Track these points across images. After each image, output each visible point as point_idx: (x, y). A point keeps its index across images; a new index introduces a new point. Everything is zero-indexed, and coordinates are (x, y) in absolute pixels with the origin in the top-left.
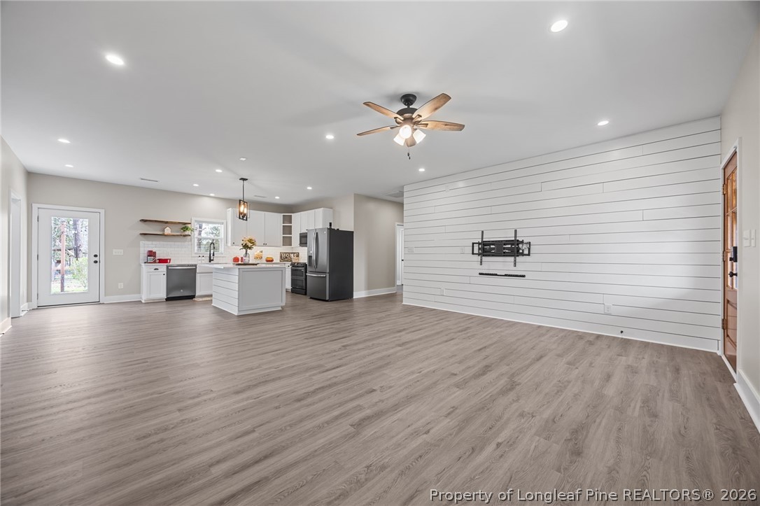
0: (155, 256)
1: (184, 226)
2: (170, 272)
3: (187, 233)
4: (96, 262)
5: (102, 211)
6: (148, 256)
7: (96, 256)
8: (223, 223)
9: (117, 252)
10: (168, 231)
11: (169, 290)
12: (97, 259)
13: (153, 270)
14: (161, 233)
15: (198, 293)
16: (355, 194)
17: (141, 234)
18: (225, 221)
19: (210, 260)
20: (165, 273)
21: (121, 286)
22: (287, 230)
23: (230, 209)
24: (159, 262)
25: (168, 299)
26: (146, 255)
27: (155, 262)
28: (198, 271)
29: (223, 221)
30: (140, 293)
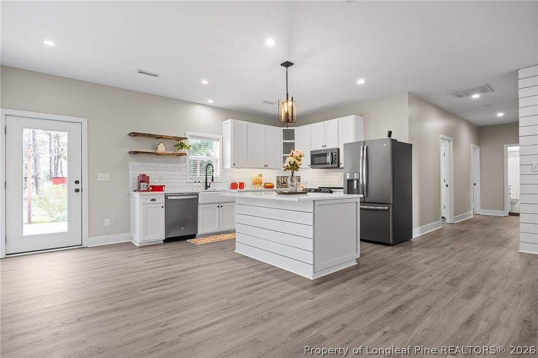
0: (148, 182)
1: (178, 142)
2: (169, 203)
3: (183, 151)
4: (77, 191)
5: (85, 121)
6: (142, 181)
7: (77, 182)
8: (218, 140)
9: (103, 177)
10: (161, 148)
11: (168, 228)
12: (78, 186)
13: (149, 201)
14: (153, 151)
15: (200, 231)
16: (409, 92)
17: (130, 152)
18: (220, 137)
19: (207, 187)
20: (164, 205)
21: (107, 222)
22: (288, 148)
23: (229, 121)
24: (153, 190)
25: (167, 241)
26: (137, 181)
27: (148, 190)
28: (200, 202)
29: (217, 137)
30: (129, 231)
